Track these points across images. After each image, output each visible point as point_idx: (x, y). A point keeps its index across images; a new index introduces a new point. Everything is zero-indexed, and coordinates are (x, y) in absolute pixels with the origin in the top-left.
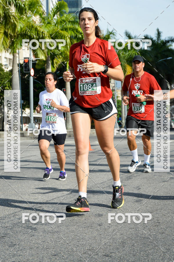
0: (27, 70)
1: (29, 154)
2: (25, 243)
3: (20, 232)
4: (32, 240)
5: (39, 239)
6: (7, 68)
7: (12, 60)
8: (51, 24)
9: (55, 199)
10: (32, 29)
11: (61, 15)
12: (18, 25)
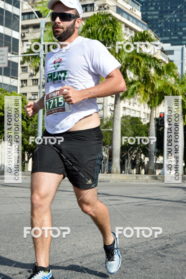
0: (162, 123)
1: (161, 194)
2: (155, 267)
3: (151, 258)
4: (161, 266)
5: (168, 265)
6: (145, 122)
7: (150, 115)
8: (185, 85)
9: (183, 232)
10: (168, 88)
12: (156, 85)
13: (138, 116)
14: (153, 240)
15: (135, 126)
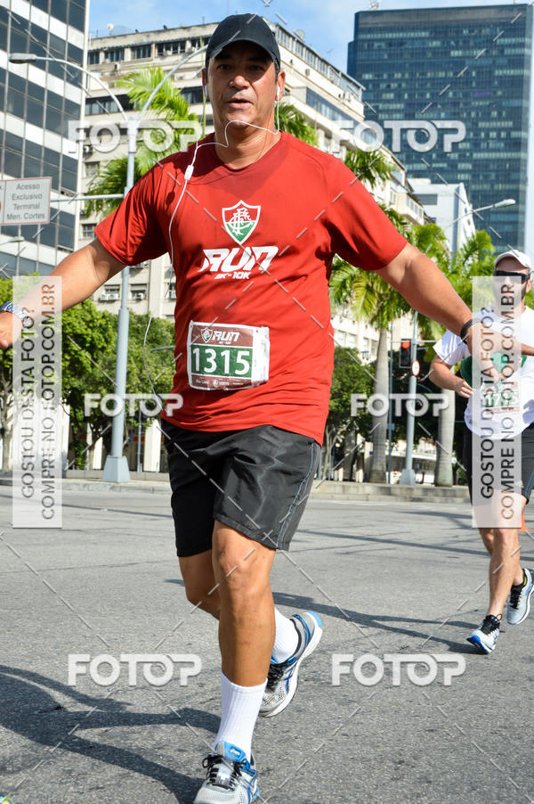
0: (406, 363)
1: (397, 529)
5: (401, 695)
6: (367, 359)
7: (378, 343)
8: (459, 275)
11: (481, 258)
13: (352, 346)
14: (371, 635)
15: (343, 370)
